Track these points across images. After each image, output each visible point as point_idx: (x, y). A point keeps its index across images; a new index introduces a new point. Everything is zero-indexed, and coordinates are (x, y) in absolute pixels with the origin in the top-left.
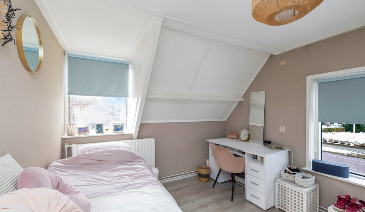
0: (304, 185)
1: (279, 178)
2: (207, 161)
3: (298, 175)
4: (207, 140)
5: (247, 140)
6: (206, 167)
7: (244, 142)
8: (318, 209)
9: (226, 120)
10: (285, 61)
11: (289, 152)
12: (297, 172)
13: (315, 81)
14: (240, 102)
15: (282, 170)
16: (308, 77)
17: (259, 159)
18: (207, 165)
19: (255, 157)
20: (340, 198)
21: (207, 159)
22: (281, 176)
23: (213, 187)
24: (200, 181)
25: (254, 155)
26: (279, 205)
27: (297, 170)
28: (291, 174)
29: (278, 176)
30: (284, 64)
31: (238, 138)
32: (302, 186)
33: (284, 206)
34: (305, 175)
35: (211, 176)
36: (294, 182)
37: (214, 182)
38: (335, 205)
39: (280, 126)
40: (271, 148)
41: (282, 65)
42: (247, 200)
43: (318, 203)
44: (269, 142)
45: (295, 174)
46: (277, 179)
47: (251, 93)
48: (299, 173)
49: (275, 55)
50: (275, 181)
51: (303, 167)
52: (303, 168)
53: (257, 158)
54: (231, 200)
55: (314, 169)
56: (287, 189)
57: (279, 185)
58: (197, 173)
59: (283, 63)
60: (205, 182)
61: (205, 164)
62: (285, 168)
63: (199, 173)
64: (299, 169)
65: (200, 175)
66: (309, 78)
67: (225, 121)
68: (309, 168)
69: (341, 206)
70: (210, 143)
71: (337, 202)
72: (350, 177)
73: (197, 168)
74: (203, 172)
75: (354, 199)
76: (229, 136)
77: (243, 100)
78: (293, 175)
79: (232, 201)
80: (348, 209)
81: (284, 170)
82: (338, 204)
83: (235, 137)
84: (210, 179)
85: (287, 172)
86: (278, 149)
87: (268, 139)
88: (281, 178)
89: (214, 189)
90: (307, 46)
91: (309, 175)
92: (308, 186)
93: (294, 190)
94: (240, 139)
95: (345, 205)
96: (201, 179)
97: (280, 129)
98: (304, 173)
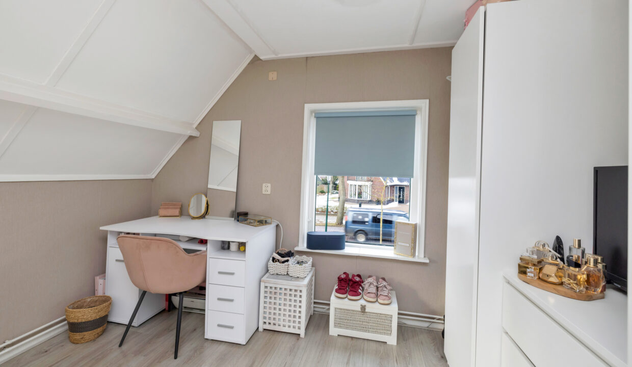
0: (302, 275)
1: (265, 274)
2: (99, 281)
3: (292, 260)
4: (101, 228)
5: (203, 217)
6: (95, 299)
7: (197, 220)
8: (313, 305)
9: (153, 177)
10: (275, 73)
11: (277, 226)
12: (289, 257)
13: (313, 114)
14: (191, 138)
15: (269, 261)
16: (306, 105)
17: (233, 247)
18: (100, 293)
19: (225, 246)
20: (340, 280)
21: (97, 278)
22: (268, 270)
23: (120, 345)
24: (74, 342)
25: (223, 242)
26: (265, 323)
27: (290, 254)
28: (283, 262)
29: (264, 272)
30: (275, 78)
31: (183, 212)
32: (298, 277)
33: (272, 322)
34: (299, 259)
35: (114, 318)
36: (287, 274)
37: (124, 329)
38: (337, 291)
39: (264, 185)
40: (249, 224)
41: (270, 79)
42: (207, 339)
43: (313, 297)
44: (246, 214)
45: (287, 261)
46: (262, 277)
47: (215, 123)
48: (292, 258)
49: (261, 58)
50: (260, 281)
51: (295, 246)
52: (296, 249)
53: (229, 248)
54: (173, 356)
55: (309, 246)
56: (278, 291)
57: (266, 287)
58: (66, 322)
59: (273, 76)
60: (94, 340)
61: (93, 291)
62: (272, 254)
63: (71, 321)
64: (292, 252)
65: (74, 327)
66: (308, 107)
67: (152, 180)
68: (303, 246)
69: (344, 289)
70: (112, 232)
71: (338, 285)
72: (346, 247)
73: (66, 311)
74: (87, 315)
75: (354, 276)
76: (162, 212)
77: (195, 133)
78: (286, 263)
79: (176, 357)
80: (351, 291)
81: (271, 259)
82: (340, 289)
83: (177, 212)
84: (111, 326)
85: (276, 261)
86: (263, 223)
87: (242, 209)
88: (267, 275)
89: (124, 347)
90: (307, 58)
91: (304, 258)
92: (305, 276)
93: (289, 288)
94: (189, 215)
95: (346, 288)
96: (78, 336)
97: (264, 188)
98: (297, 256)
